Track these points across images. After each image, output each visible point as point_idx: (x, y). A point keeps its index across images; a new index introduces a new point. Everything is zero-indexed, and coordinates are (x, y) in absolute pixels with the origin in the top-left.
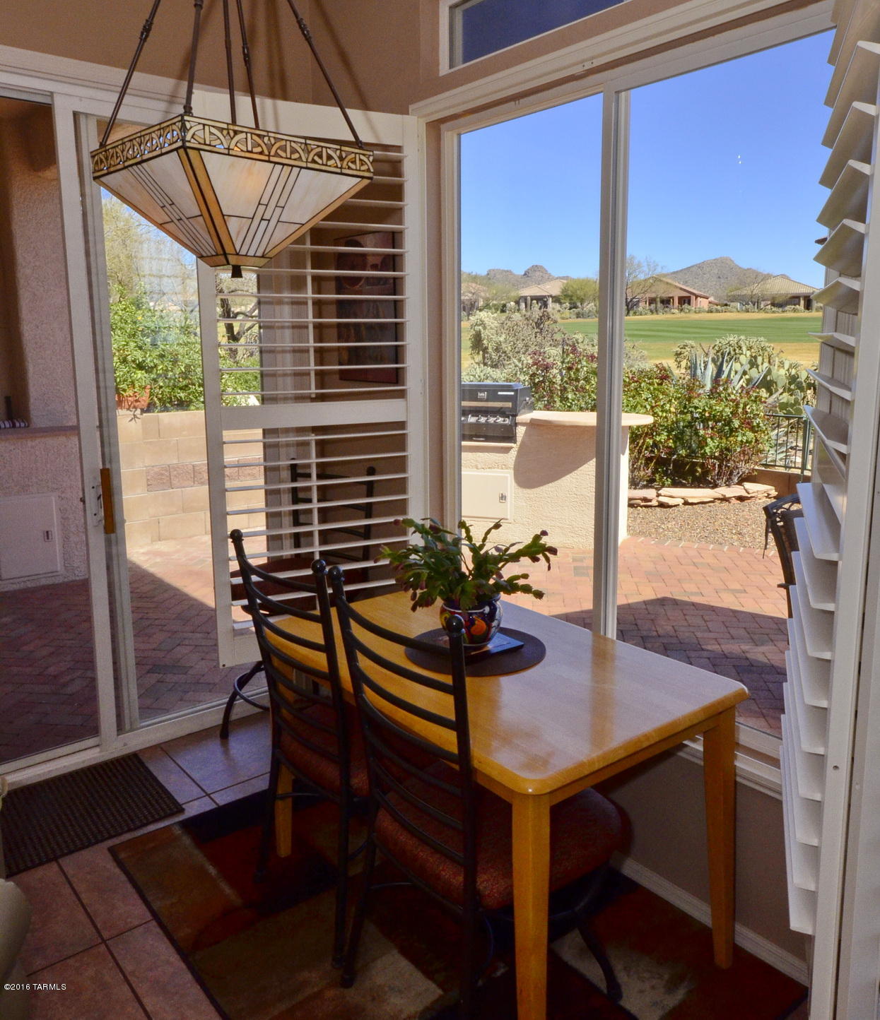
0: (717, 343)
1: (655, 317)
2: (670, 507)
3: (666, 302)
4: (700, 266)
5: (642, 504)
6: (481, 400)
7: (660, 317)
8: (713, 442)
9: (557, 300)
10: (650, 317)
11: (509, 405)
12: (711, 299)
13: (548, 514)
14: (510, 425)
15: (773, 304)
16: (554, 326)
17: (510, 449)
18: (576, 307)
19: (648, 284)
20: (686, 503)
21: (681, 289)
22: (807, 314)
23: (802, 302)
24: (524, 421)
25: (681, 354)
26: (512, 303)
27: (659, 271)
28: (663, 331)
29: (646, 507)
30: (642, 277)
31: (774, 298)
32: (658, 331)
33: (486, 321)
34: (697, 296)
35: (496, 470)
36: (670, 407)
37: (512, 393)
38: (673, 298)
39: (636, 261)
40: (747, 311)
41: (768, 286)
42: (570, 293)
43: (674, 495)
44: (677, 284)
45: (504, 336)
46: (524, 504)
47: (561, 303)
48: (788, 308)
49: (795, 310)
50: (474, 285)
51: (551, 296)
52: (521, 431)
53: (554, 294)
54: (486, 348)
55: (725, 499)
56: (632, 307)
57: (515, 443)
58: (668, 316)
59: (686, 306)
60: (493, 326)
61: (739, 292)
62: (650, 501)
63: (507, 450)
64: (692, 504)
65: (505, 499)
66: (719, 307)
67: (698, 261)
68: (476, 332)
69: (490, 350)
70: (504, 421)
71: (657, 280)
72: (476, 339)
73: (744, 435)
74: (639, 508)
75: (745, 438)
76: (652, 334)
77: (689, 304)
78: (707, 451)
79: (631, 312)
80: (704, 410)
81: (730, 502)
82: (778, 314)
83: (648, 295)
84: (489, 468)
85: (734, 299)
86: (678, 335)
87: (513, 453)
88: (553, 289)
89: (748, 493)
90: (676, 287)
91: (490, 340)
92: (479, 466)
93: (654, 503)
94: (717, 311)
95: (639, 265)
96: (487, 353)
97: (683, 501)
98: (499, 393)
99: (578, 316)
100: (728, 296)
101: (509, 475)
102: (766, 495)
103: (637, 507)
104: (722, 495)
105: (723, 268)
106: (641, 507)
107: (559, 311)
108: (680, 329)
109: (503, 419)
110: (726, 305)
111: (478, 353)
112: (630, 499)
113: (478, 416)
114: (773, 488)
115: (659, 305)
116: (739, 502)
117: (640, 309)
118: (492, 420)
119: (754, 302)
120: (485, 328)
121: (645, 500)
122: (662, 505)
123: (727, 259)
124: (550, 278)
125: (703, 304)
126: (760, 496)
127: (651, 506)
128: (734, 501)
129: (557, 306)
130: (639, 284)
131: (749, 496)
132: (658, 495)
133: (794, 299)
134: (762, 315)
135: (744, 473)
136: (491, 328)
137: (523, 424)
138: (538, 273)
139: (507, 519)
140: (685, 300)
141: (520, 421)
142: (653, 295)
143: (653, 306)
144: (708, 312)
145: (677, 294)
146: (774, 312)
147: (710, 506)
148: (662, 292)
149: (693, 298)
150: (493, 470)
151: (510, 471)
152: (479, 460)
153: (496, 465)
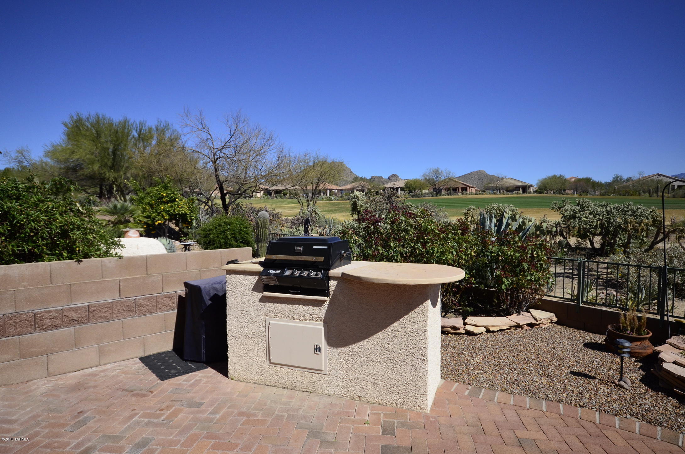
0: (487, 208)
1: (450, 197)
2: (476, 335)
3: (455, 190)
4: (470, 174)
5: (452, 331)
6: (298, 254)
7: (452, 197)
8: (508, 281)
9: (402, 189)
10: (447, 197)
11: (322, 259)
12: (476, 188)
13: (361, 368)
14: (322, 279)
15: (507, 191)
16: (398, 199)
17: (323, 302)
18: (412, 192)
19: (446, 181)
20: (488, 331)
21: (462, 184)
22: (524, 195)
23: (521, 190)
24: (336, 275)
25: (468, 213)
26: (382, 191)
27: (451, 174)
28: (454, 203)
29: (456, 334)
30: (443, 178)
31: (507, 188)
32: (453, 203)
33: (359, 196)
34: (470, 187)
35: (311, 322)
36: (471, 252)
37: (326, 247)
38: (458, 188)
39: (440, 171)
40: (495, 194)
41: (504, 182)
42: (409, 186)
43: (478, 324)
44: (460, 181)
45: (369, 204)
46: (338, 357)
47: (404, 191)
48: (514, 192)
49: (518, 193)
50: (363, 182)
51: (400, 187)
52: (333, 284)
53: (401, 186)
54: (360, 211)
55: (518, 326)
56: (439, 192)
57: (327, 296)
58: (456, 196)
59: (465, 192)
60: (363, 199)
61: (490, 185)
62: (459, 329)
63: (319, 304)
64: (493, 332)
65: (320, 351)
66: (481, 192)
67: (469, 172)
68: (354, 202)
69: (362, 212)
70: (316, 275)
71: (450, 179)
72: (354, 206)
73: (532, 275)
74: (450, 335)
75: (533, 277)
76: (450, 204)
77: (466, 191)
78: (503, 288)
79: (438, 195)
80: (498, 255)
81: (522, 329)
82: (510, 195)
83: (446, 187)
84: (304, 319)
85: (488, 189)
86: (462, 205)
87: (325, 306)
88: (401, 184)
89: (537, 321)
90: (460, 183)
91: (362, 207)
92: (295, 317)
93: (462, 331)
94: (480, 194)
95: (441, 173)
96: (360, 213)
97: (485, 330)
98: (315, 247)
99: (412, 196)
100: (485, 187)
101: (320, 326)
102: (550, 321)
103: (447, 334)
104: (517, 323)
105: (481, 175)
106: (452, 334)
107: (404, 194)
108: (462, 202)
109: (315, 273)
110: (484, 191)
111: (355, 214)
112: (442, 327)
113: (293, 270)
114: (554, 314)
115: (452, 191)
116: (529, 327)
117: (443, 193)
118: (305, 273)
119: (498, 189)
120: (358, 200)
121: (454, 328)
122: (468, 333)
123: (482, 171)
124: (400, 179)
125: (473, 190)
126: (545, 322)
127: (459, 334)
128: (526, 327)
129: (403, 192)
130: (442, 181)
131: (538, 323)
132: (465, 324)
133: (517, 188)
134: (502, 196)
135: (531, 302)
136: (362, 200)
137: (335, 278)
138: (394, 178)
139: (322, 371)
140: (464, 189)
141: (332, 275)
142: (449, 187)
143: (449, 192)
144: (475, 194)
145: (460, 186)
146: (508, 194)
147: (507, 333)
148: (452, 185)
149: (468, 188)
150: (308, 321)
151: (322, 323)
152: (295, 311)
153: (311, 317)
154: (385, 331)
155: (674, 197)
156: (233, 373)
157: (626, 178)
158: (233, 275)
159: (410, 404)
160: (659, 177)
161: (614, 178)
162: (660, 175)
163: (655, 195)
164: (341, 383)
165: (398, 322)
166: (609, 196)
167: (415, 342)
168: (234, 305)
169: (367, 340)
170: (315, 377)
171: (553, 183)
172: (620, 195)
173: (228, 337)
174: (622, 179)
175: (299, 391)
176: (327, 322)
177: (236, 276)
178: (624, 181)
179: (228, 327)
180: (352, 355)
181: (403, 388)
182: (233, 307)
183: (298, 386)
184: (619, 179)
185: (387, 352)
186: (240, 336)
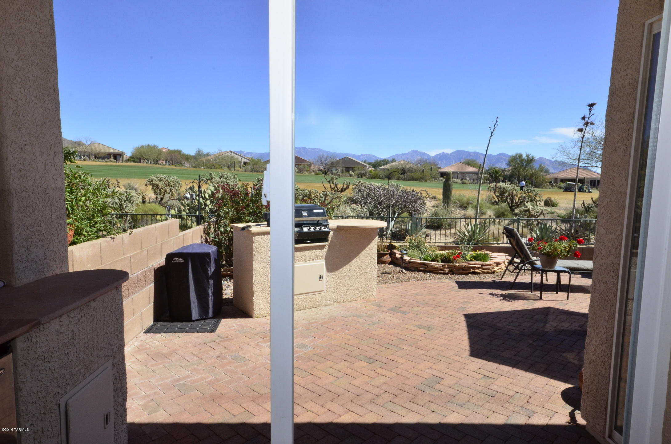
6: (305, 216)
11: (321, 218)
14: (325, 231)
17: (324, 246)
22: (115, 163)
23: (112, 158)
24: (334, 228)
35: (317, 260)
37: (323, 211)
46: (332, 279)
48: (104, 160)
49: (108, 161)
52: (331, 234)
57: (328, 242)
63: (322, 247)
65: (322, 278)
84: (312, 260)
87: (326, 249)
92: (307, 259)
98: (315, 211)
101: (323, 262)
109: (324, 227)
113: (310, 227)
118: (312, 229)
119: (87, 155)
137: (333, 230)
139: (323, 291)
141: (331, 228)
150: (315, 261)
151: (324, 260)
152: (307, 255)
153: (317, 257)
154: (358, 257)
155: (245, 171)
156: (258, 313)
157: (206, 153)
158: (260, 236)
159: (369, 295)
160: (231, 153)
161: (197, 152)
162: (232, 152)
163: (233, 169)
164: (334, 295)
165: (364, 251)
166: (200, 168)
167: (372, 260)
168: (260, 259)
169: (349, 264)
170: (319, 296)
171: (150, 153)
172: (208, 168)
173: (254, 286)
174: (203, 153)
175: (308, 309)
176: (327, 259)
177: (263, 236)
178: (204, 155)
179: (254, 278)
180: (341, 276)
181: (366, 287)
182: (259, 261)
183: (307, 306)
184: (201, 153)
185: (359, 269)
186: (265, 282)
